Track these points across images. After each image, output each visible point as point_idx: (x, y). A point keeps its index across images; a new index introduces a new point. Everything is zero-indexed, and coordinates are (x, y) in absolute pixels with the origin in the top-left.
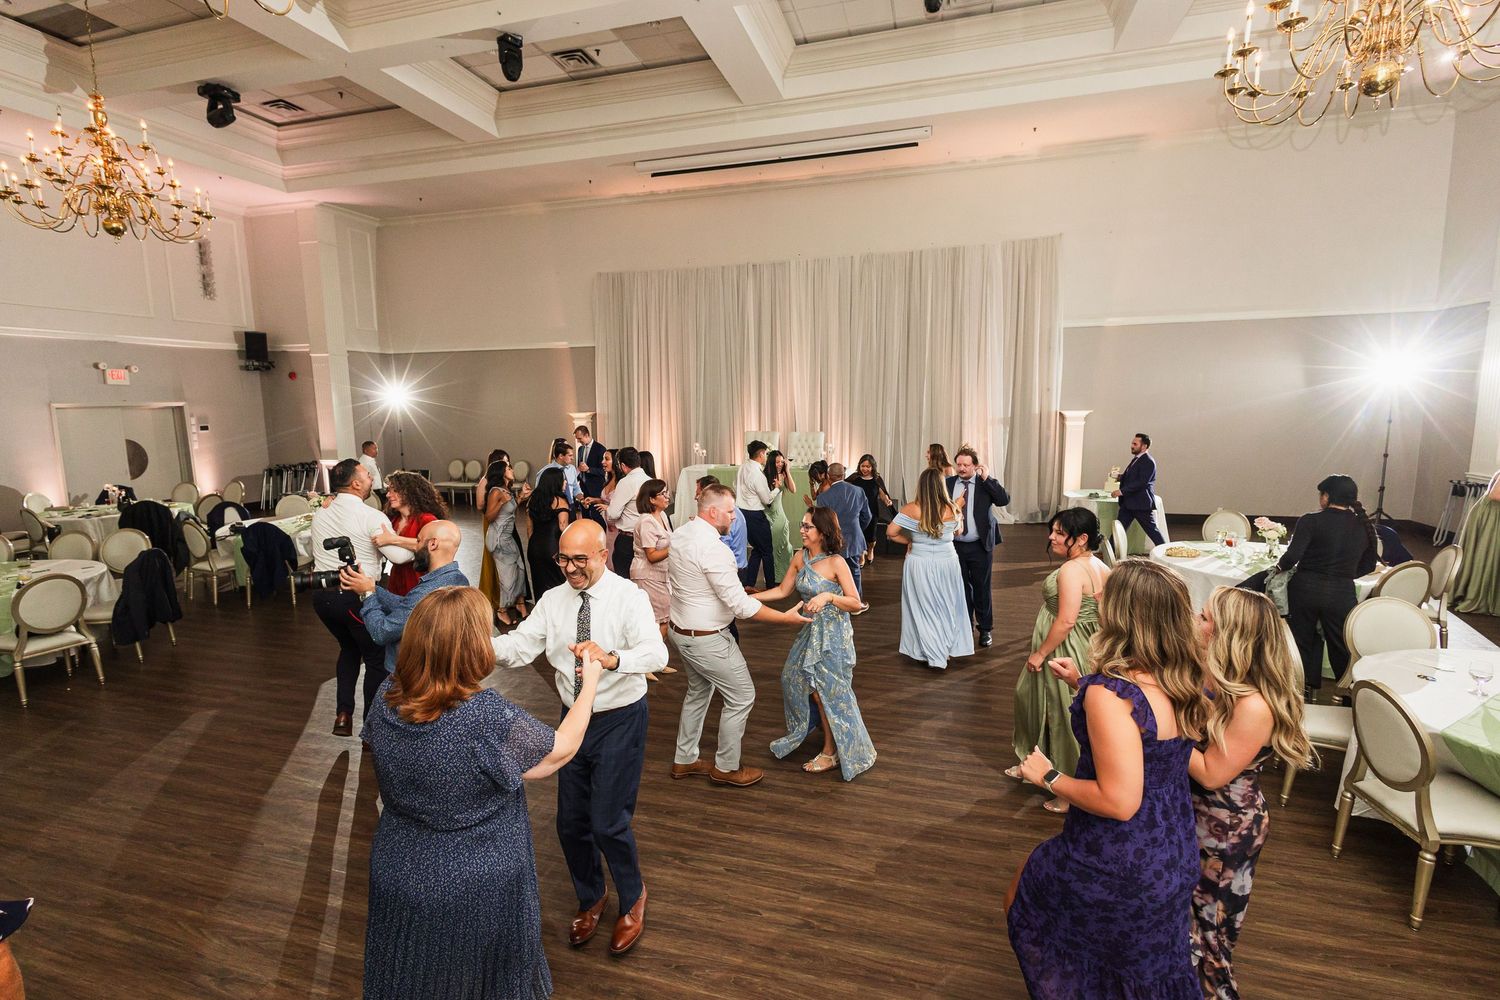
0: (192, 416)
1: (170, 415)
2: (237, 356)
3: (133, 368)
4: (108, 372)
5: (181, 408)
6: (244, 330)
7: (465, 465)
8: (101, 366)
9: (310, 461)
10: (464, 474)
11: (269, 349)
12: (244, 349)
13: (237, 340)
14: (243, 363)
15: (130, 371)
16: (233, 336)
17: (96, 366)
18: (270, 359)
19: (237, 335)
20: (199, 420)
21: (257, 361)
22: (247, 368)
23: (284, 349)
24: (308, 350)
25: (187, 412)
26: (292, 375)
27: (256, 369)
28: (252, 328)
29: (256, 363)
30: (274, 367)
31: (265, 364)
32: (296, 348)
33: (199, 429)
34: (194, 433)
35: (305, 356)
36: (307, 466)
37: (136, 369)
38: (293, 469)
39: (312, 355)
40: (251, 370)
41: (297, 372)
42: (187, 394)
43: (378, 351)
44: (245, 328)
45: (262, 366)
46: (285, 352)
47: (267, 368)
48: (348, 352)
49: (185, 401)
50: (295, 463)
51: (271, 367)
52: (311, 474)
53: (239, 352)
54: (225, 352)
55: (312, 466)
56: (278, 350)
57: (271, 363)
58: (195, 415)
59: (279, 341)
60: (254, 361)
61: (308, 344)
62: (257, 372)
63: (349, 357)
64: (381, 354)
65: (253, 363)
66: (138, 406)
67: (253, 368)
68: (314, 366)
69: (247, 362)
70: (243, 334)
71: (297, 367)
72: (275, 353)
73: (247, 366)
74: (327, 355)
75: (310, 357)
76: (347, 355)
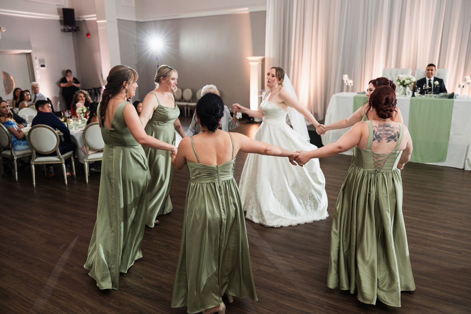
0: (36, 58)
1: (24, 58)
2: (59, 23)
3: (2, 29)
5: (30, 54)
7: (183, 90)
9: (98, 87)
10: (182, 97)
11: (76, 20)
12: (62, 19)
13: (59, 13)
14: (62, 27)
15: (1, 31)
16: (56, 11)
18: (77, 25)
19: (58, 9)
20: (40, 61)
21: (70, 26)
22: (64, 31)
23: (83, 19)
24: (95, 19)
25: (34, 56)
26: (88, 35)
27: (69, 31)
28: (67, 6)
29: (70, 28)
30: (79, 30)
31: (74, 28)
32: (89, 17)
33: (40, 66)
34: (37, 69)
35: (94, 22)
36: (97, 90)
37: (4, 29)
38: (90, 91)
39: (98, 22)
40: (67, 32)
41: (91, 32)
42: (33, 45)
43: (135, 20)
44: (63, 6)
45: (73, 29)
46: (84, 21)
47: (75, 31)
48: (118, 19)
49: (32, 49)
50: (91, 88)
51: (78, 30)
52: (99, 94)
53: (60, 21)
54: (53, 21)
55: (99, 90)
56: (81, 20)
57: (77, 28)
58: (38, 58)
59: (81, 14)
60: (68, 26)
61: (95, 15)
62: (71, 33)
63: (118, 23)
64: (137, 22)
65: (68, 27)
66: (6, 52)
67: (67, 31)
68: (99, 28)
69: (64, 27)
70: (62, 10)
71: (91, 30)
72: (79, 22)
73: (64, 29)
74: (105, 21)
75: (97, 23)
76: (117, 21)
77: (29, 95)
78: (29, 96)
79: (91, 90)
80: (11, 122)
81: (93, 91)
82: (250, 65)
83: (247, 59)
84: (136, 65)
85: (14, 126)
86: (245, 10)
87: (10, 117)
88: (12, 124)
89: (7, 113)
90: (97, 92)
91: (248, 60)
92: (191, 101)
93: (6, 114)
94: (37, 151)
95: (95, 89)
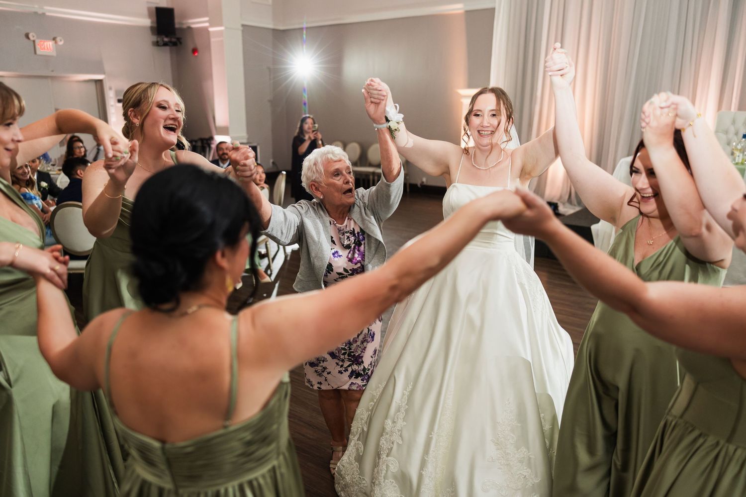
0: (110, 89)
1: (93, 87)
2: (149, 32)
3: (58, 39)
4: (37, 42)
5: (101, 81)
6: (155, 6)
8: (30, 36)
9: (207, 136)
11: (177, 26)
12: (155, 25)
13: (150, 16)
14: (154, 38)
15: (56, 42)
16: (146, 12)
17: (27, 36)
18: (178, 35)
19: (149, 9)
20: (117, 92)
21: (167, 36)
22: (157, 44)
23: (188, 25)
24: (207, 24)
25: (106, 85)
26: (195, 51)
27: (165, 44)
28: (162, 4)
29: (166, 39)
30: (181, 43)
31: (174, 40)
32: (198, 23)
33: (116, 101)
34: (112, 106)
35: (205, 30)
36: (205, 142)
37: (61, 40)
38: (194, 143)
39: (211, 29)
40: (161, 46)
41: (199, 47)
42: (107, 67)
43: (271, 26)
44: (157, 4)
45: (171, 42)
46: (189, 28)
47: (175, 44)
48: (243, 26)
49: (104, 73)
50: (196, 138)
51: (178, 43)
52: (208, 149)
53: (152, 28)
54: (140, 28)
55: (209, 142)
56: (185, 26)
57: (179, 39)
58: (113, 88)
59: (185, 16)
60: (164, 36)
61: (206, 19)
62: (167, 48)
63: (243, 31)
64: (274, 30)
65: (163, 39)
66: (64, 77)
67: (162, 44)
68: (213, 40)
69: (157, 38)
70: (154, 10)
71: (199, 43)
72: (181, 30)
73: (157, 42)
74: (222, 28)
75: (208, 31)
76: (241, 28)
77: (82, 147)
78: (83, 150)
79: (196, 141)
80: (30, 195)
81: (199, 144)
82: (462, 102)
83: (457, 93)
84: (270, 101)
85: (34, 202)
86: (458, 8)
87: (30, 186)
88: (31, 198)
89: (25, 178)
90: (206, 145)
91: (459, 94)
92: (359, 164)
93: (23, 180)
94: (65, 249)
95: (202, 140)
